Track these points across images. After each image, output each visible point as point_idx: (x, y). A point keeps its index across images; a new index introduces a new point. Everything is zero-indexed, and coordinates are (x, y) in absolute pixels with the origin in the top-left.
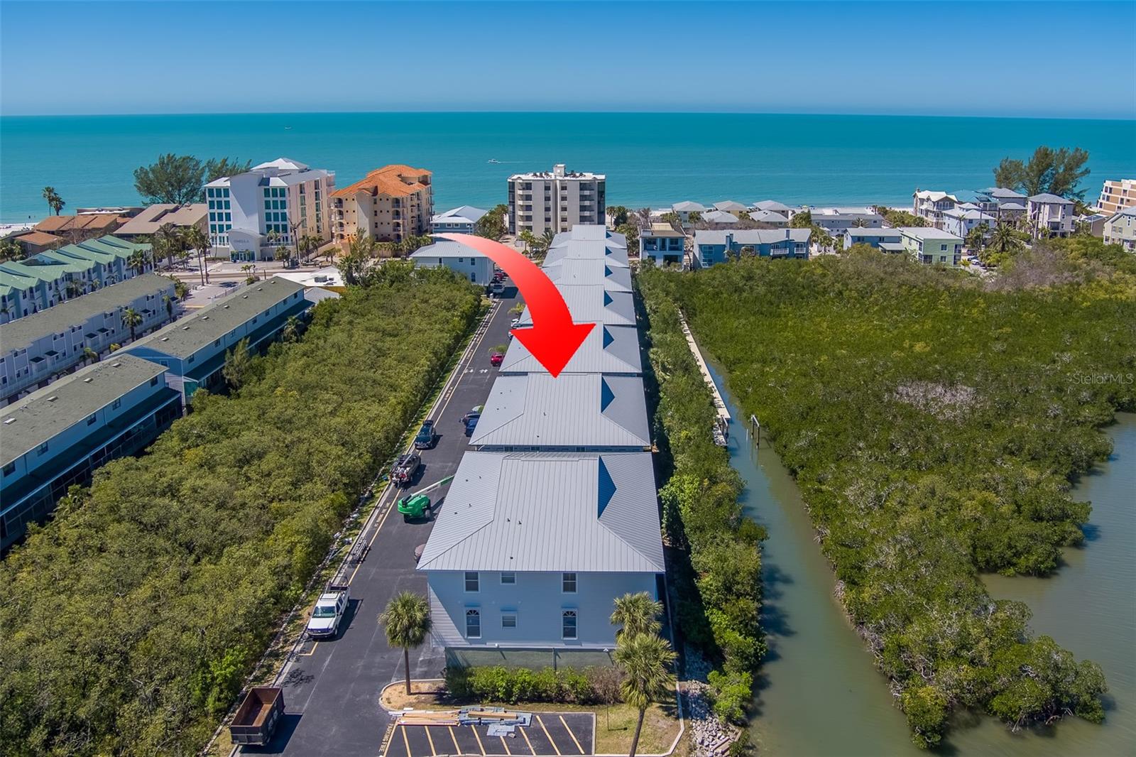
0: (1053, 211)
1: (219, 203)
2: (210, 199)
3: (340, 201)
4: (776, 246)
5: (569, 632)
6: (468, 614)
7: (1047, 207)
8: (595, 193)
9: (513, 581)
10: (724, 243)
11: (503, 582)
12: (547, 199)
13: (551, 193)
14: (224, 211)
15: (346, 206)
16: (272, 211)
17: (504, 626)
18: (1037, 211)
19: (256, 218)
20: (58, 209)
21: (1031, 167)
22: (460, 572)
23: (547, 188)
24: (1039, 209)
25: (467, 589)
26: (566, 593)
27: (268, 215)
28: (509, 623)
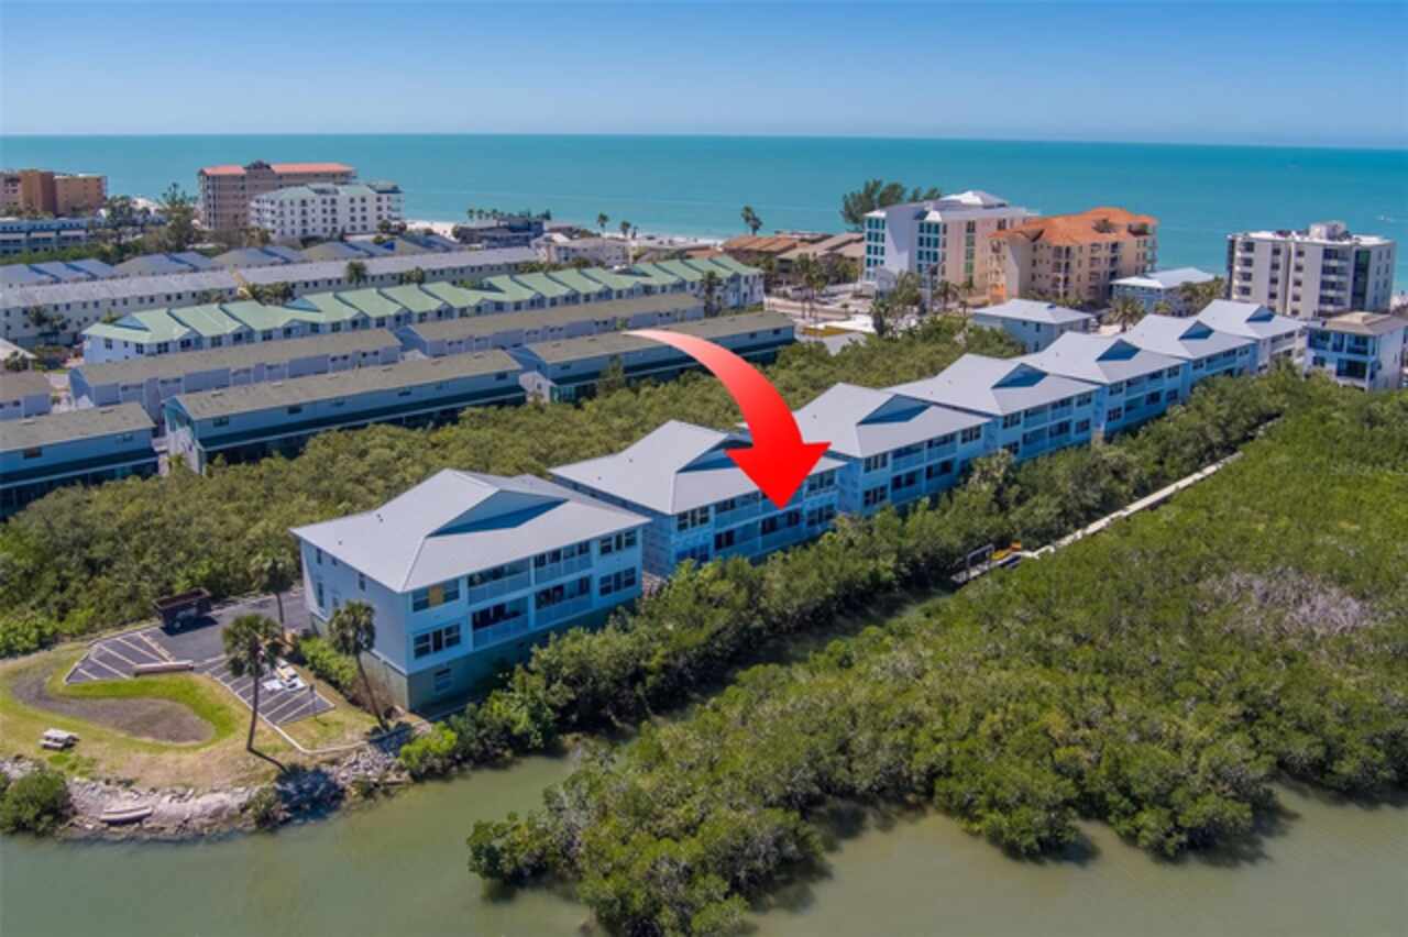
1: (876, 235)
2: (869, 230)
3: (999, 244)
6: (318, 585)
8: (1350, 265)
11: (332, 563)
12: (1275, 267)
13: (1281, 259)
14: (879, 245)
16: (924, 249)
17: (333, 606)
19: (905, 255)
20: (755, 228)
23: (1276, 252)
26: (360, 591)
27: (920, 254)
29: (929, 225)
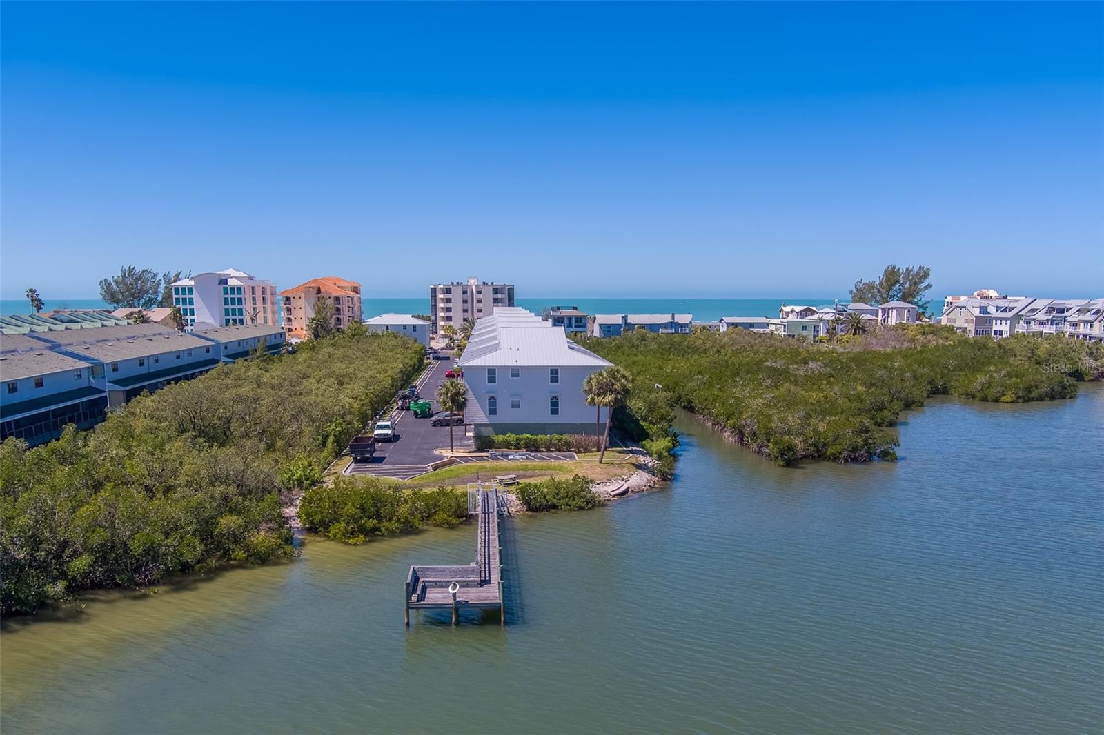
0: (899, 315)
1: (184, 300)
2: (176, 296)
3: (288, 299)
4: (664, 326)
5: (555, 411)
6: (489, 399)
7: (895, 311)
8: (506, 297)
9: (518, 376)
10: (621, 323)
11: (512, 376)
12: (465, 302)
13: (468, 296)
14: (188, 307)
15: (294, 303)
16: (230, 307)
17: (512, 407)
18: (886, 315)
19: (216, 313)
20: (39, 309)
21: (881, 283)
22: (483, 367)
23: (465, 293)
24: (888, 314)
25: (489, 382)
26: (552, 384)
27: (227, 310)
28: (515, 406)
29: (232, 289)
